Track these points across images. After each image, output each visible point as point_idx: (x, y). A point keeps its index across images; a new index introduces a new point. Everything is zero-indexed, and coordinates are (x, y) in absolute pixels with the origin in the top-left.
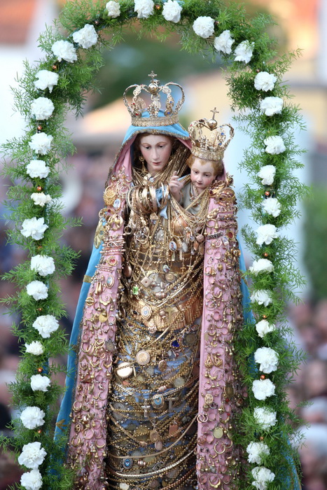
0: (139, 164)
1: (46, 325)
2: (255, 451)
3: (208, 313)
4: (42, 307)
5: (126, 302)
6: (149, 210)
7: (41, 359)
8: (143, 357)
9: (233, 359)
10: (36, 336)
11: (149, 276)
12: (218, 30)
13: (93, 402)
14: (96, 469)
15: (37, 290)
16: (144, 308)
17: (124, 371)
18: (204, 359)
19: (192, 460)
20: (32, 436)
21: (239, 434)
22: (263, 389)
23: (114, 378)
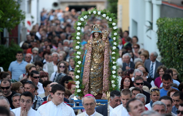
0: (94, 37)
1: (79, 62)
2: (113, 82)
3: (105, 60)
4: (79, 60)
5: (92, 59)
6: (96, 44)
7: (78, 68)
8: (95, 67)
9: (109, 67)
10: (78, 64)
11: (95, 54)
12: (106, 16)
13: (86, 74)
14: (87, 85)
15: (78, 57)
16: (95, 60)
17: (92, 69)
18: (104, 68)
19: (102, 83)
20: (77, 80)
21: (110, 79)
22: (114, 72)
23: (90, 71)
